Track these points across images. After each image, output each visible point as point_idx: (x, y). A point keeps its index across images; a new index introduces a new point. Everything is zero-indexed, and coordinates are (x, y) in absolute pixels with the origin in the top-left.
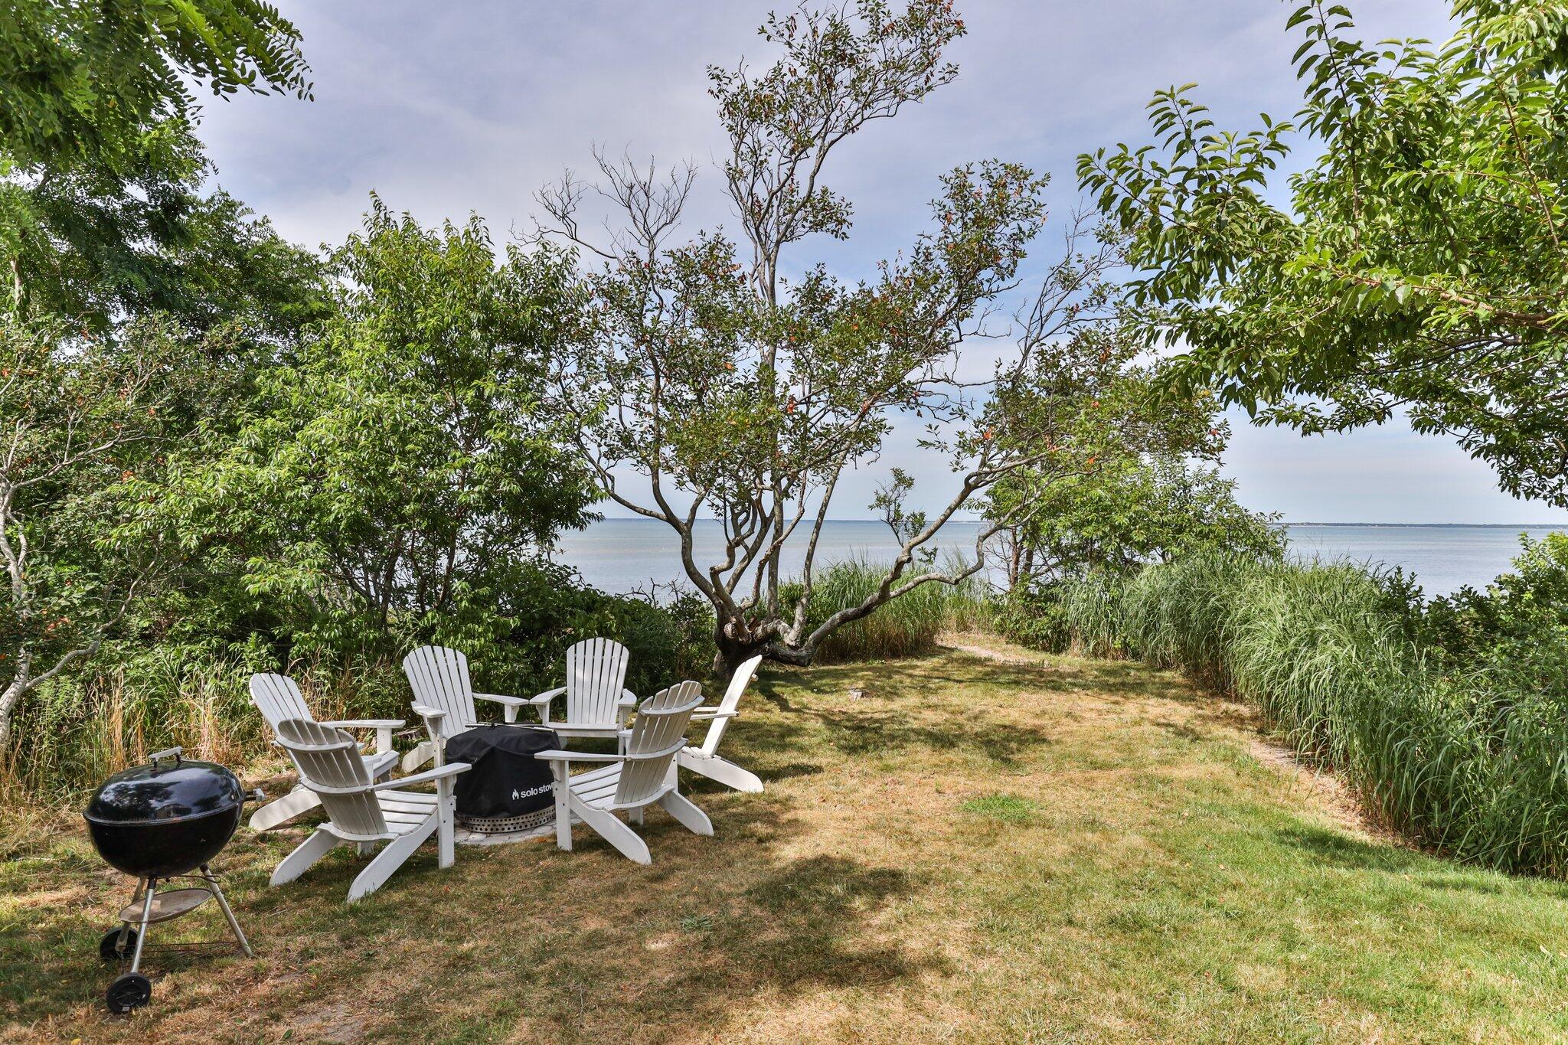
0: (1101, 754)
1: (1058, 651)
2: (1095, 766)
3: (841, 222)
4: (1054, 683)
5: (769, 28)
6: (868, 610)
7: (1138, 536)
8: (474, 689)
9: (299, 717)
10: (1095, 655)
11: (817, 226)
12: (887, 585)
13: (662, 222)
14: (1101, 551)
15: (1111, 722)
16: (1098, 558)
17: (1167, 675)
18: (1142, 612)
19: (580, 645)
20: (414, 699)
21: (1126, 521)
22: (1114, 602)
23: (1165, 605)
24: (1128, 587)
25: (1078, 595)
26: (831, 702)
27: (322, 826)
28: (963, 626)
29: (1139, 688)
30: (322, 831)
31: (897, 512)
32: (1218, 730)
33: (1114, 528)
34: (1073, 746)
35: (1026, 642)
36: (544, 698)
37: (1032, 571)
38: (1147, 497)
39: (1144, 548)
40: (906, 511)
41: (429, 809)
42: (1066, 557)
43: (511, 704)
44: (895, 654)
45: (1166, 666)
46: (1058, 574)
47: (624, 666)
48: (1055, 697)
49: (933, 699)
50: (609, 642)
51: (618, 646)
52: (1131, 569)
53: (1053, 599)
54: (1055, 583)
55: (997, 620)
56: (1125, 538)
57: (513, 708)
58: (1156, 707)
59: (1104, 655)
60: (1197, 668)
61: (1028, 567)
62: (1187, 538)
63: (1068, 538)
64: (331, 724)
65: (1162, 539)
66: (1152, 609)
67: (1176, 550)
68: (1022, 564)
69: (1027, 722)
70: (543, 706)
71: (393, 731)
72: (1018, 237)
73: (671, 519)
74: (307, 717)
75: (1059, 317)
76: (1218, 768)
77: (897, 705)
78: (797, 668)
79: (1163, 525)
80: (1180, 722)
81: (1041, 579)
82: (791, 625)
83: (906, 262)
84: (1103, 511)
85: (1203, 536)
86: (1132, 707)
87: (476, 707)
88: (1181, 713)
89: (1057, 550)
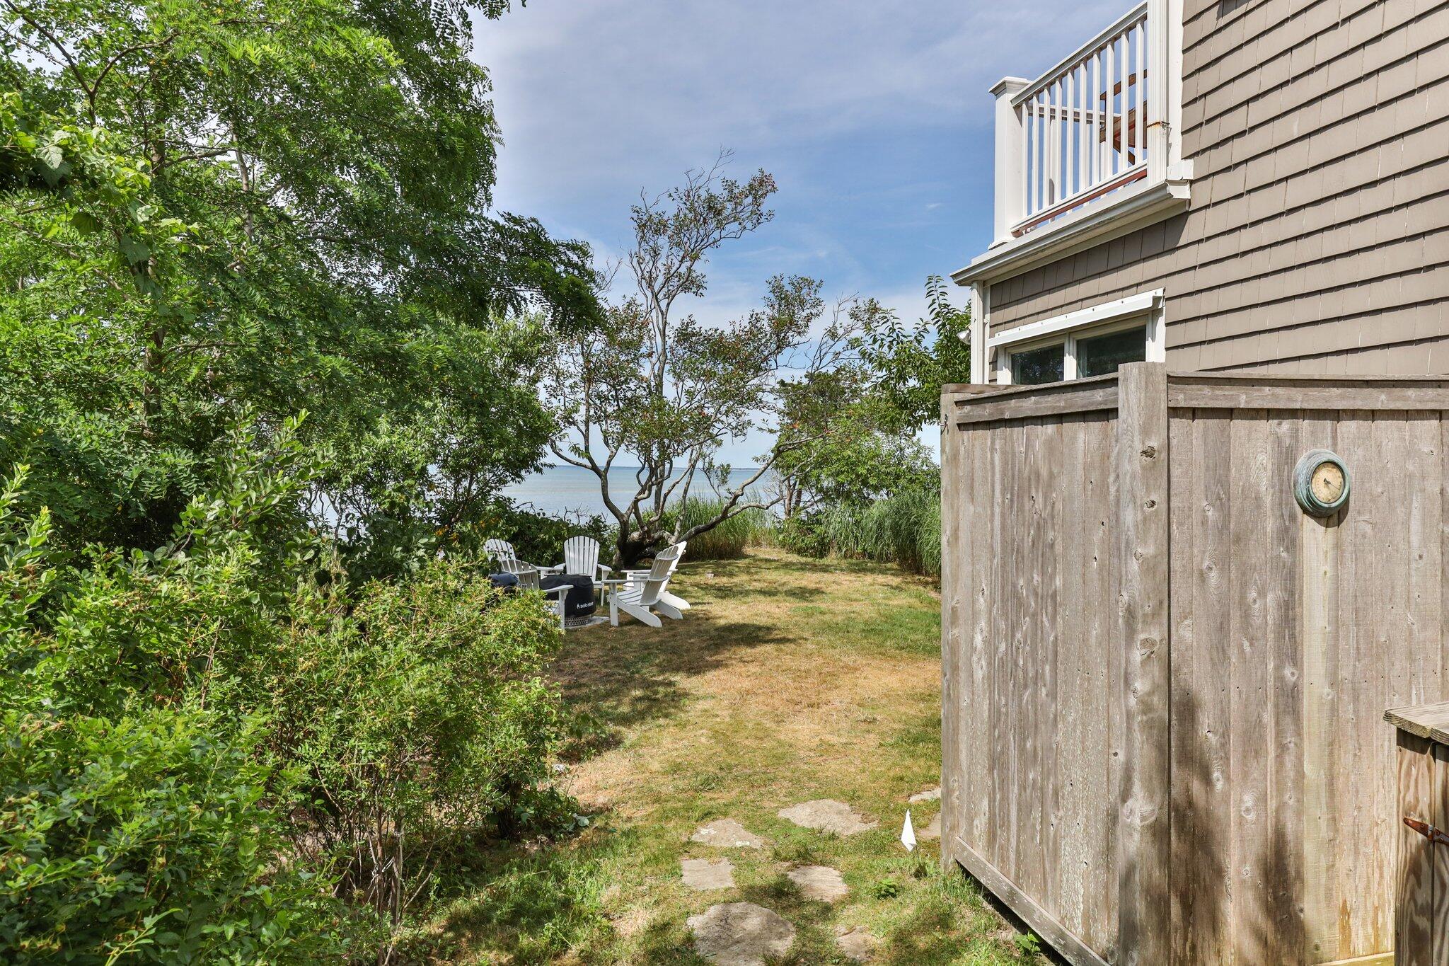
0: (854, 597)
1: (822, 557)
2: (851, 600)
3: (699, 287)
4: (825, 569)
5: (675, 196)
6: (713, 525)
7: (872, 481)
10: (845, 557)
11: (687, 289)
12: (727, 509)
14: (849, 492)
15: (858, 585)
16: (848, 496)
17: (889, 565)
18: (875, 527)
19: (569, 542)
21: (865, 472)
22: (857, 523)
23: (888, 523)
24: (866, 512)
25: (835, 519)
26: (697, 579)
28: (757, 543)
29: (872, 571)
31: (710, 463)
32: (912, 587)
33: (858, 476)
34: (841, 594)
35: (800, 552)
37: (802, 505)
38: (878, 456)
39: (876, 489)
40: (716, 464)
42: (826, 495)
44: (721, 557)
45: (888, 560)
46: (821, 507)
47: (597, 551)
48: (826, 575)
49: (756, 577)
50: (586, 539)
51: (592, 540)
52: (868, 503)
53: (819, 522)
54: (819, 512)
55: (781, 537)
56: (865, 483)
58: (881, 578)
59: (851, 557)
60: (905, 559)
61: (798, 502)
62: (902, 482)
63: (827, 483)
65: (887, 483)
66: (880, 526)
67: (895, 490)
68: (794, 500)
69: (812, 586)
72: (809, 318)
73: (595, 468)
75: (829, 358)
76: (912, 601)
77: (736, 580)
79: (888, 474)
80: (894, 584)
81: (810, 510)
82: (673, 533)
83: (745, 323)
84: (852, 465)
85: (911, 481)
86: (869, 578)
88: (895, 581)
89: (820, 490)
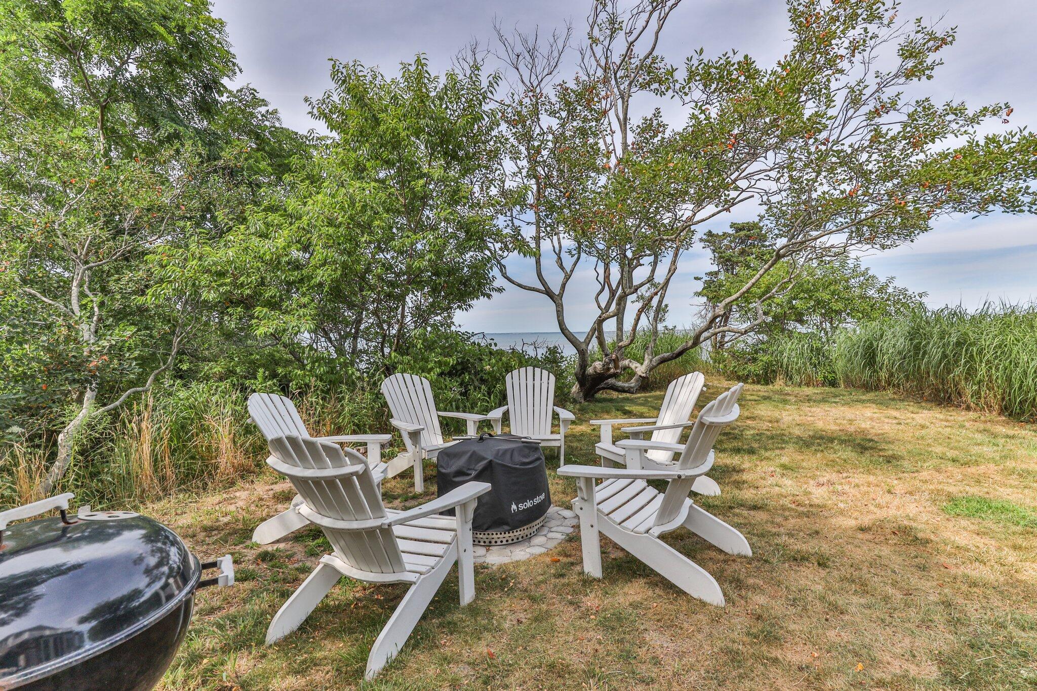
1: (766, 384)
7: (836, 307)
8: (438, 409)
9: (295, 433)
10: (799, 385)
12: (700, 334)
13: (546, 72)
19: (515, 372)
20: (392, 417)
22: (817, 350)
25: (790, 347)
27: (325, 559)
30: (326, 566)
33: (818, 302)
36: (496, 414)
41: (447, 536)
43: (472, 419)
47: (552, 388)
50: (538, 370)
51: (545, 373)
57: (475, 422)
59: (808, 384)
64: (329, 441)
70: (496, 421)
71: (383, 446)
73: (548, 293)
74: (303, 434)
78: (628, 395)
82: (641, 363)
87: (441, 423)
